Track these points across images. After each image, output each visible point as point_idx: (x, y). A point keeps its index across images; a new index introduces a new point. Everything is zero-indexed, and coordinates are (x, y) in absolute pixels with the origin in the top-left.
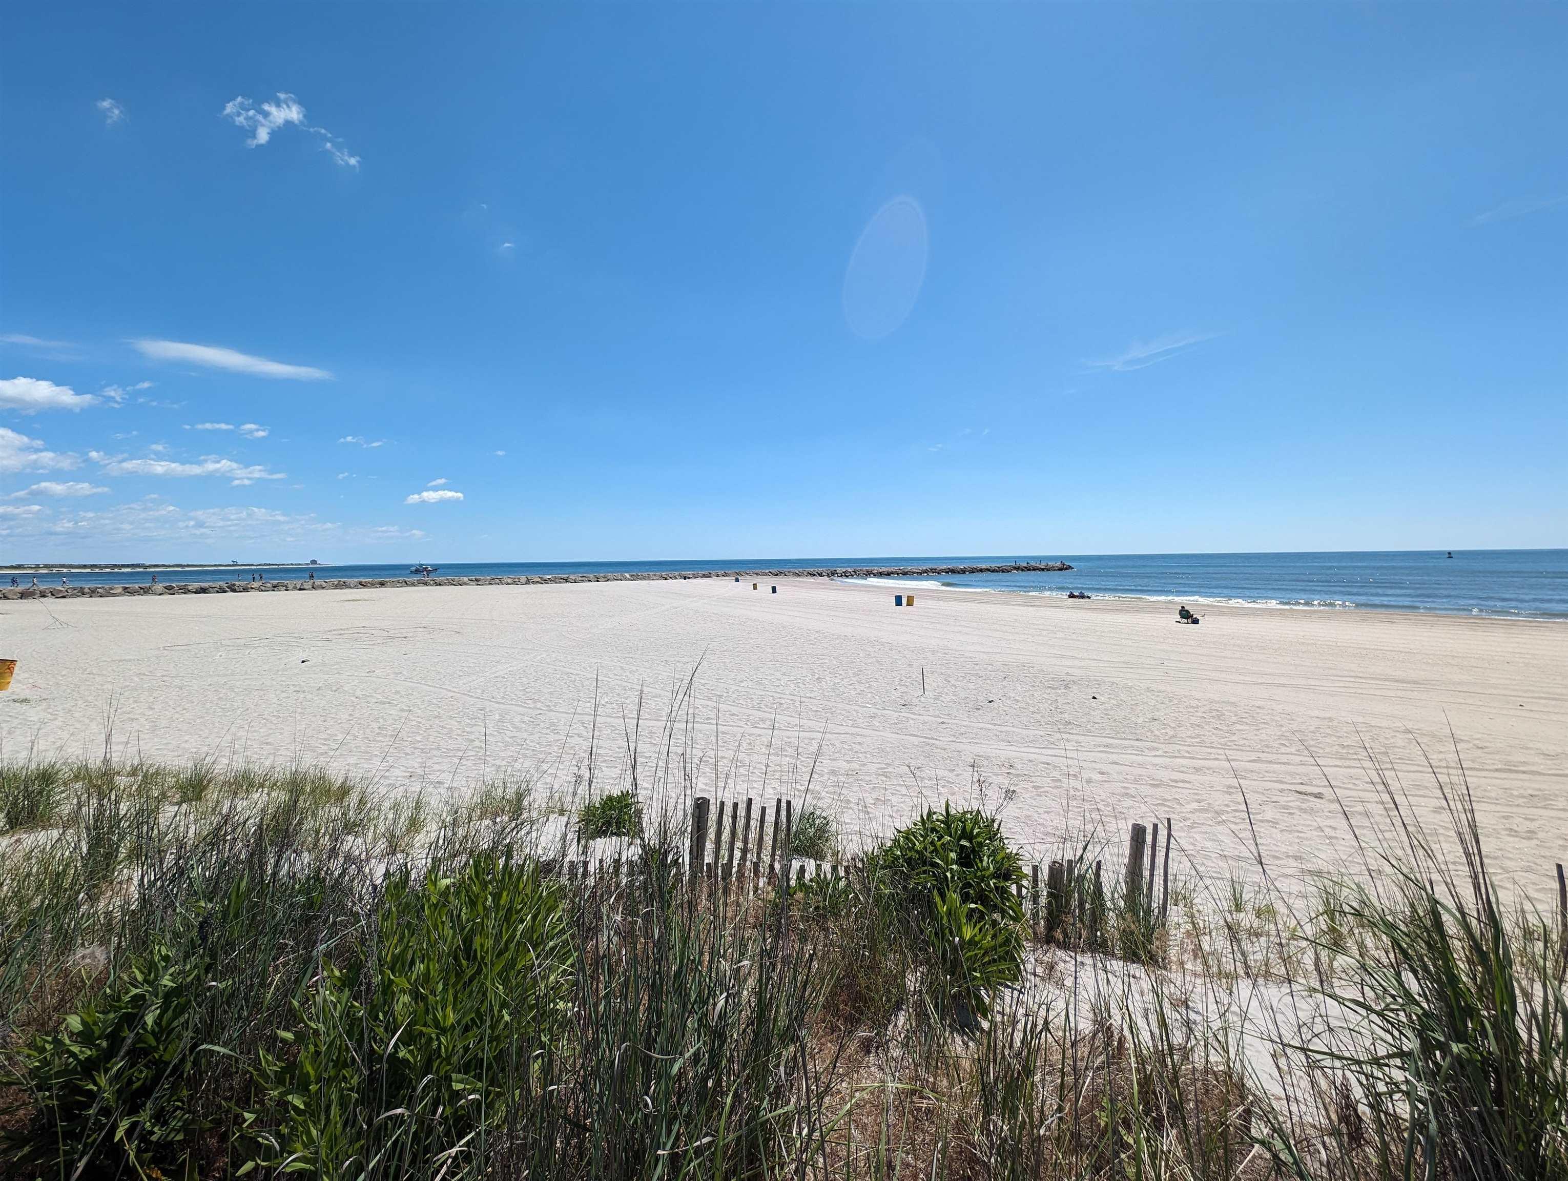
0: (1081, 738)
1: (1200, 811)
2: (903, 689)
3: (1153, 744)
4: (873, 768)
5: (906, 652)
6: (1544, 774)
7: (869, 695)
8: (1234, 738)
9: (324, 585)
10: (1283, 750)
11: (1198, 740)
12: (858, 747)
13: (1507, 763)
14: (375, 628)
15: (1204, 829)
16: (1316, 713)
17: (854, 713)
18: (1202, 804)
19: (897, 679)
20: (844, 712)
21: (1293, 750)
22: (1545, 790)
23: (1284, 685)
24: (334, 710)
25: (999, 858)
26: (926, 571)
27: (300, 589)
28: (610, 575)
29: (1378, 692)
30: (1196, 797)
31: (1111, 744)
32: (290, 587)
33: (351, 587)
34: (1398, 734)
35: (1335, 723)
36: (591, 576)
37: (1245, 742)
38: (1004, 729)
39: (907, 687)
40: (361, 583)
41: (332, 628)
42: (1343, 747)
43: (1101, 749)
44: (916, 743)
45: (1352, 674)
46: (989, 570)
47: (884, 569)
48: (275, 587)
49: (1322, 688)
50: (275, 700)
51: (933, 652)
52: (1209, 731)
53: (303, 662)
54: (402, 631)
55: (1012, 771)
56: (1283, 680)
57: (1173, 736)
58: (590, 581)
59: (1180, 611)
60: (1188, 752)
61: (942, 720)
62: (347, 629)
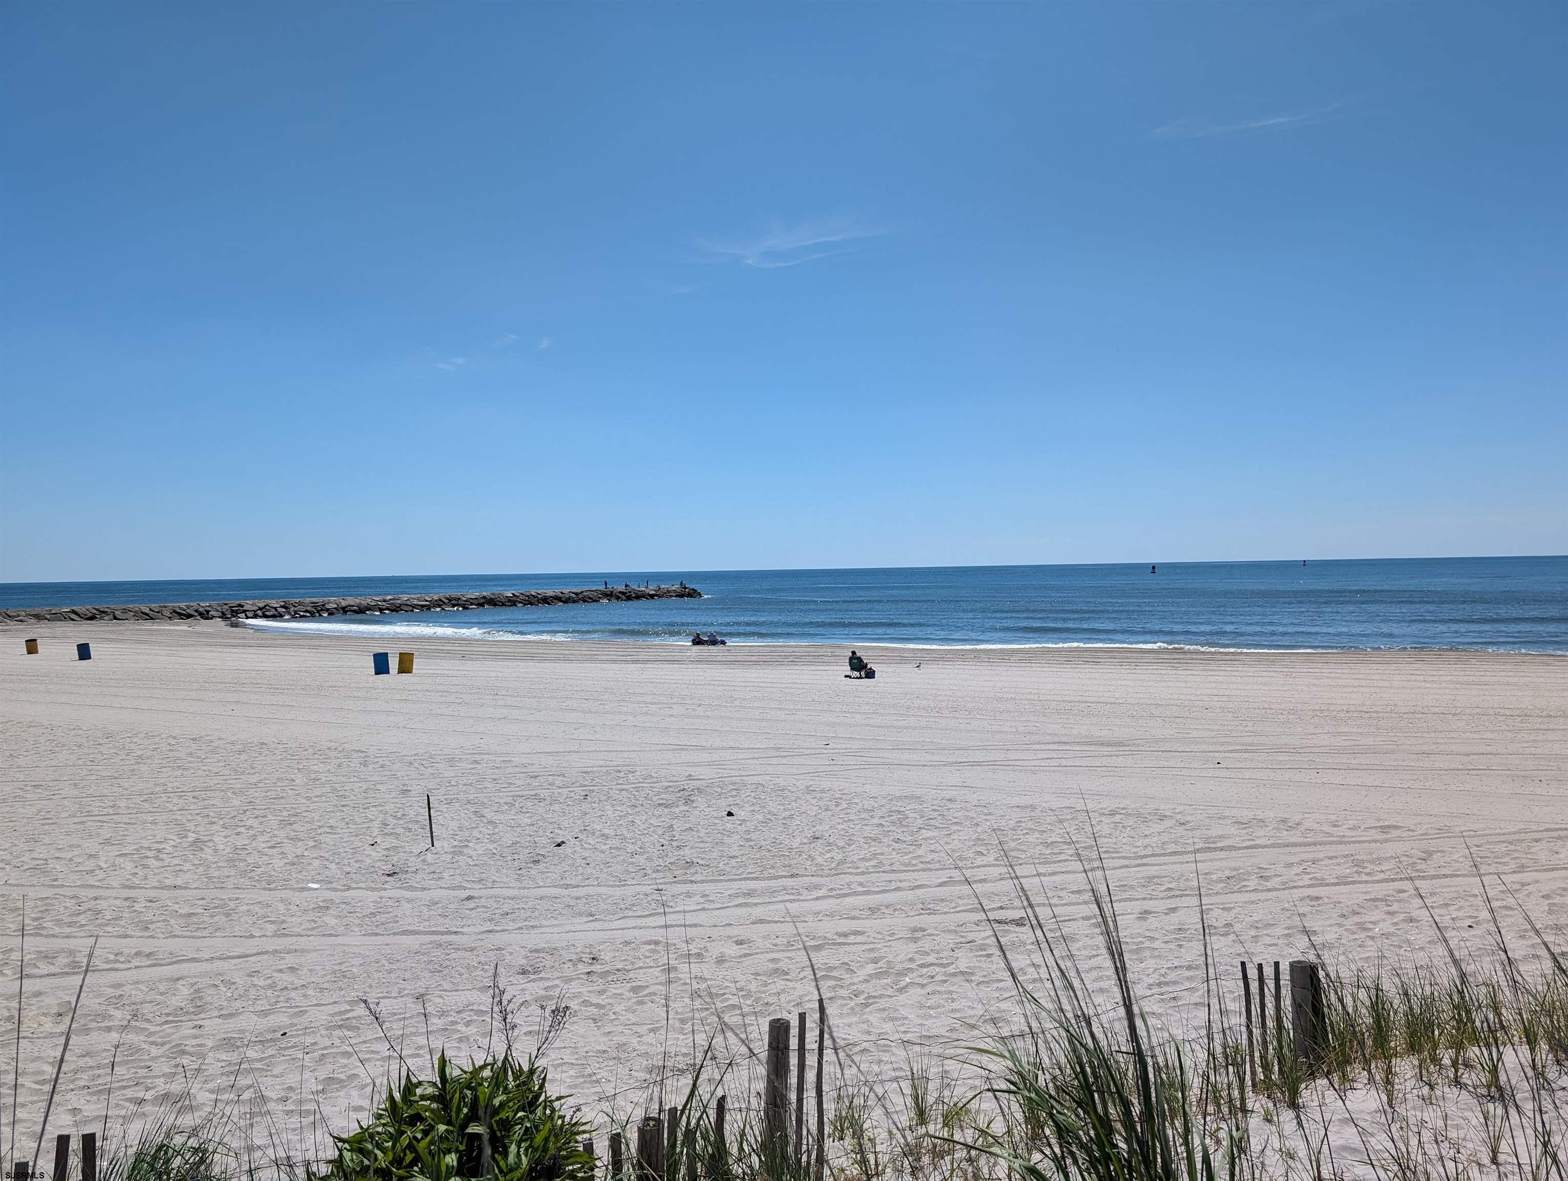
0: (708, 888)
1: (879, 975)
2: (390, 842)
3: (814, 879)
4: (319, 1016)
5: (395, 767)
6: (1239, 849)
7: (316, 863)
8: (920, 852)
10: (979, 861)
11: (873, 863)
12: (287, 978)
13: (1207, 840)
15: (882, 1003)
16: (1015, 801)
17: (281, 907)
18: (879, 965)
19: (376, 824)
20: (257, 908)
21: (991, 859)
22: (1240, 868)
23: (979, 764)
25: (539, 1139)
26: (439, 603)
29: (1084, 762)
30: (873, 955)
31: (755, 890)
34: (1103, 818)
35: (1037, 813)
37: (934, 855)
38: (581, 892)
39: (397, 836)
42: (1047, 845)
43: (740, 900)
44: (415, 947)
45: (1056, 739)
46: (559, 599)
47: (350, 601)
49: (1021, 763)
51: (451, 761)
52: (889, 846)
55: (597, 968)
56: (979, 756)
57: (842, 862)
59: (851, 659)
60: (861, 884)
61: (464, 894)
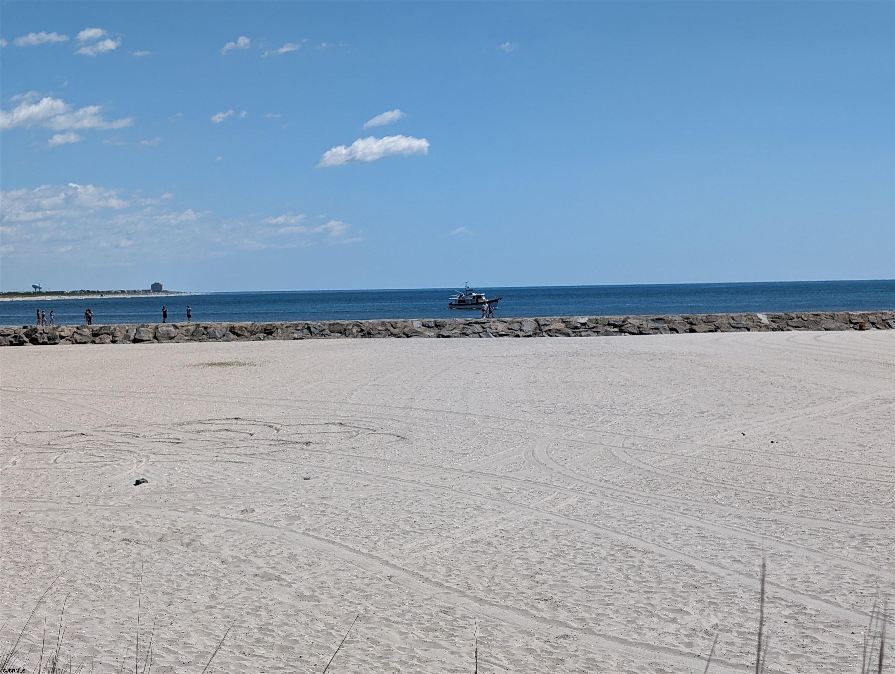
9: (173, 332)
14: (255, 422)
24: (184, 585)
27: (136, 341)
28: (721, 318)
32: (120, 335)
33: (214, 338)
36: (677, 318)
40: (232, 330)
41: (185, 419)
48: (95, 335)
50: (92, 555)
53: (138, 483)
54: (301, 429)
58: (673, 330)
62: (210, 421)
